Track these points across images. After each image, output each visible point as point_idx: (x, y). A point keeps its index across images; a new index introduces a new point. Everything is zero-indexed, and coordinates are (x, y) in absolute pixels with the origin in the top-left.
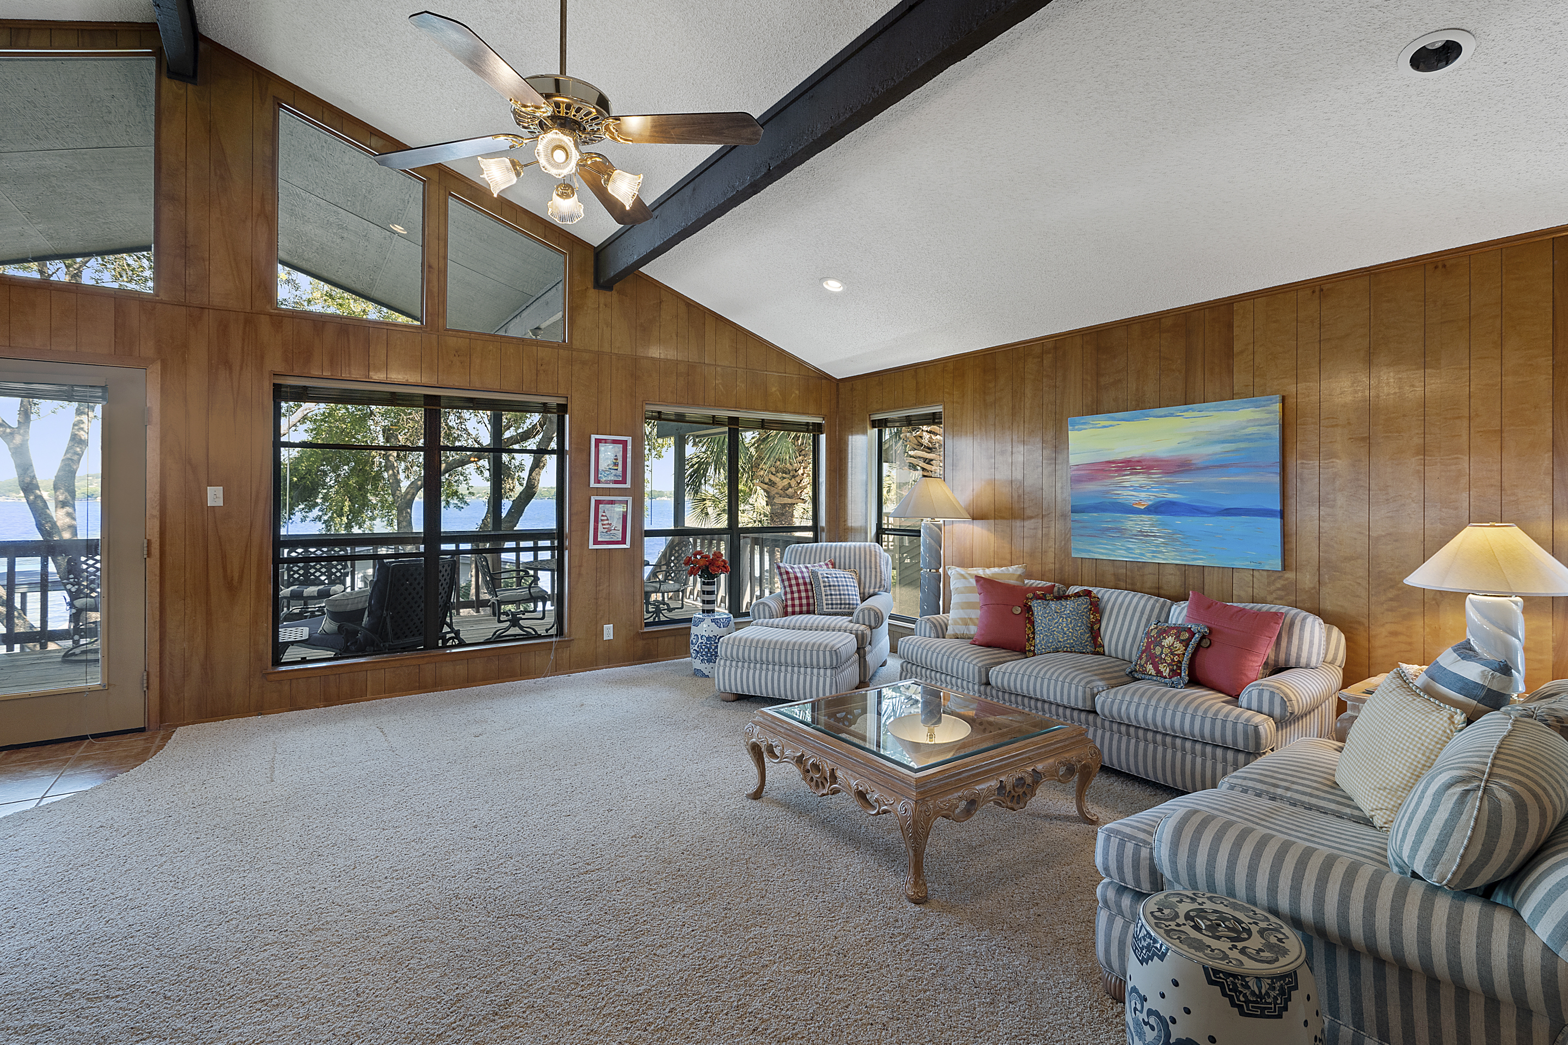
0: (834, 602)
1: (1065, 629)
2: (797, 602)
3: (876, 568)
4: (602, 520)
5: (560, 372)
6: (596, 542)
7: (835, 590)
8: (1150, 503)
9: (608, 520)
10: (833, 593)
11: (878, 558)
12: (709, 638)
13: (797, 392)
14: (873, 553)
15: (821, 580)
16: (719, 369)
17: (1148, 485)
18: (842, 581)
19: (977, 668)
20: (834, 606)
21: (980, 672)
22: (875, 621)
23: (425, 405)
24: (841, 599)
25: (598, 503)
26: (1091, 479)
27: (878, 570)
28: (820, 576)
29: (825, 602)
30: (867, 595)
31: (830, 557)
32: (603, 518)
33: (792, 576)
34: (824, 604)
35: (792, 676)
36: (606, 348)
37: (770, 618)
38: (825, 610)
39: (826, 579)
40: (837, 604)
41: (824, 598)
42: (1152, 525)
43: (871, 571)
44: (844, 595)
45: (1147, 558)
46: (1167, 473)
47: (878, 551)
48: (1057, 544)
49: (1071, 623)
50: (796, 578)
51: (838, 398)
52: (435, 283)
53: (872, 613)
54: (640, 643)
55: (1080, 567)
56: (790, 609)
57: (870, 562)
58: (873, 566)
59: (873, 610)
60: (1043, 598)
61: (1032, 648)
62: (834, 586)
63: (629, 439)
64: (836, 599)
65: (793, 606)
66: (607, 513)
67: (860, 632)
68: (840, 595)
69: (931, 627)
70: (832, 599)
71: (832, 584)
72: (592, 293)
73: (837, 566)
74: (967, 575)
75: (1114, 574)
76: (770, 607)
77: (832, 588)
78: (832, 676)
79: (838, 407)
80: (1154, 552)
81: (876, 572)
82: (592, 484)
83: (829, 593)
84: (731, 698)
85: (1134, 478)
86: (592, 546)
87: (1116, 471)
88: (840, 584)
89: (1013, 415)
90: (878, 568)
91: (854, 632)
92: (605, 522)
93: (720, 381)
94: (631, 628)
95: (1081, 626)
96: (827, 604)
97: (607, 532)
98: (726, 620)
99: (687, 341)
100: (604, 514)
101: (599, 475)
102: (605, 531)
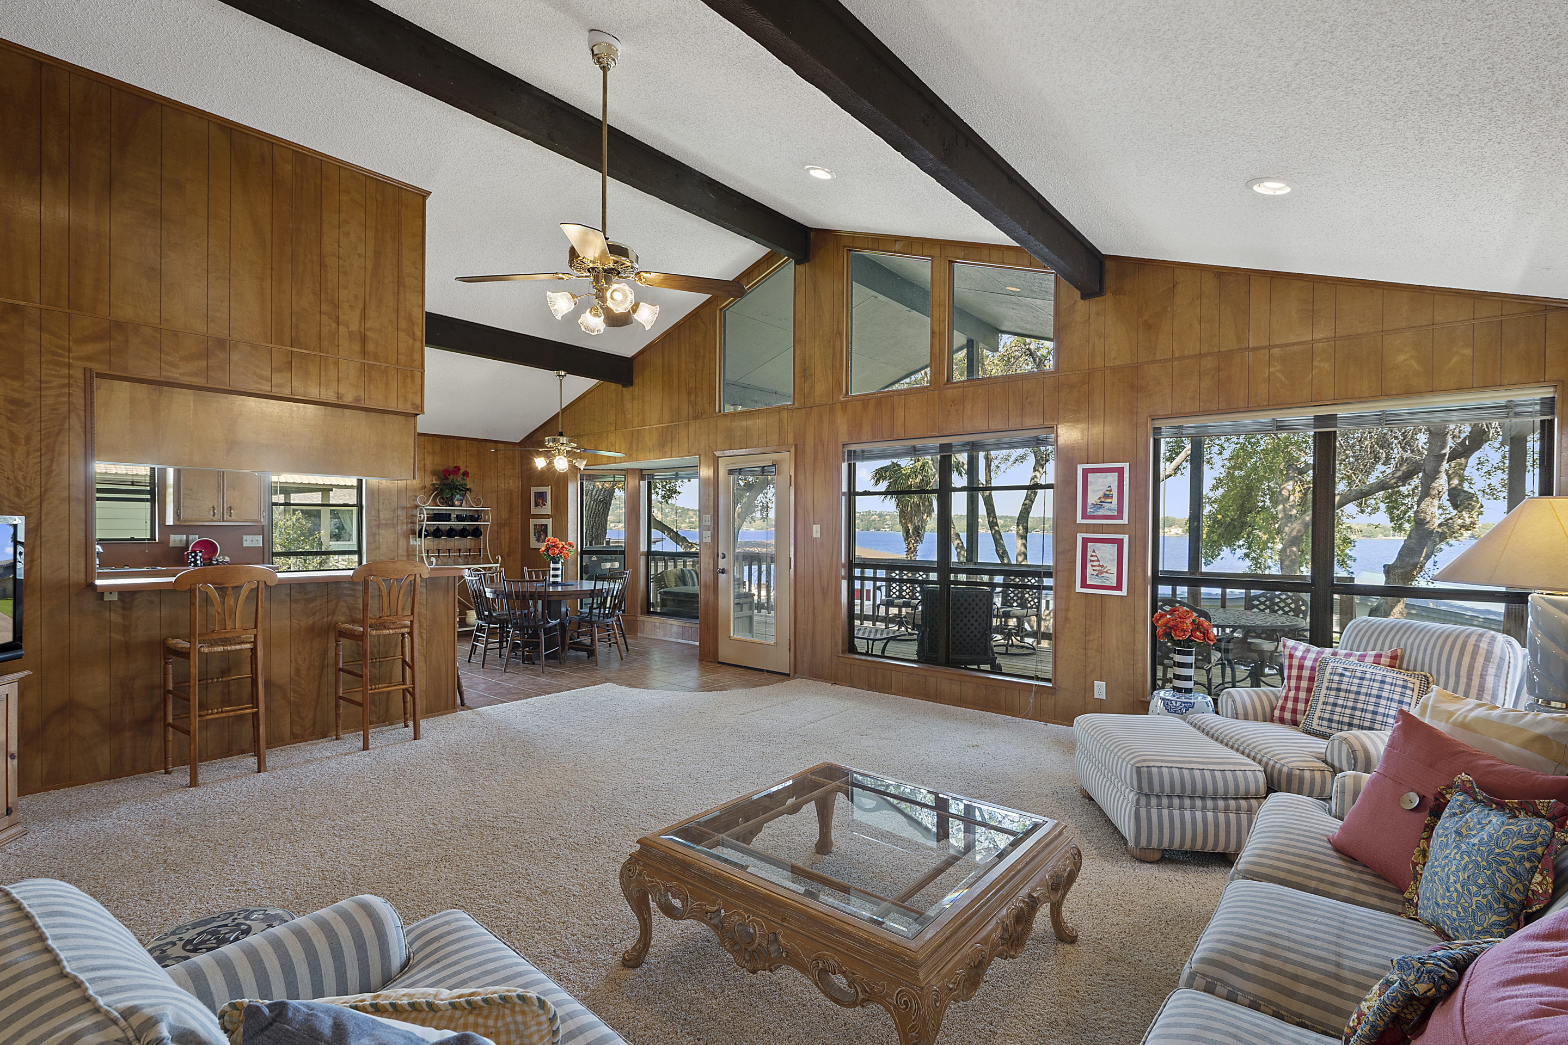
0: (1336, 718)
2: (1289, 704)
4: (1092, 561)
5: (1046, 401)
6: (1084, 585)
7: (1347, 699)
9: (1098, 560)
10: (1340, 702)
11: (1480, 659)
14: (1469, 648)
15: (1327, 676)
18: (1371, 687)
24: (1352, 716)
25: (1085, 541)
28: (1329, 670)
29: (1318, 714)
32: (1093, 559)
33: (1296, 662)
34: (1316, 717)
36: (1099, 362)
38: (1315, 726)
39: (1336, 677)
40: (1340, 723)
41: (1320, 706)
43: (1457, 683)
44: (1363, 710)
47: (1484, 645)
50: (1301, 667)
57: (1459, 664)
58: (1463, 673)
61: (1415, 899)
62: (1348, 691)
63: (1126, 466)
64: (1343, 715)
65: (1283, 709)
66: (1097, 553)
68: (1355, 709)
70: (1333, 712)
72: (1082, 305)
76: (1234, 701)
77: (1342, 694)
82: (1079, 520)
83: (1331, 700)
84: (1085, 793)
86: (1079, 589)
88: (1364, 690)
92: (1095, 564)
93: (1278, 368)
94: (1129, 692)
95: (1483, 887)
96: (1320, 718)
97: (1097, 575)
98: (1181, 705)
99: (1217, 325)
100: (1094, 554)
101: (1089, 510)
102: (1095, 573)
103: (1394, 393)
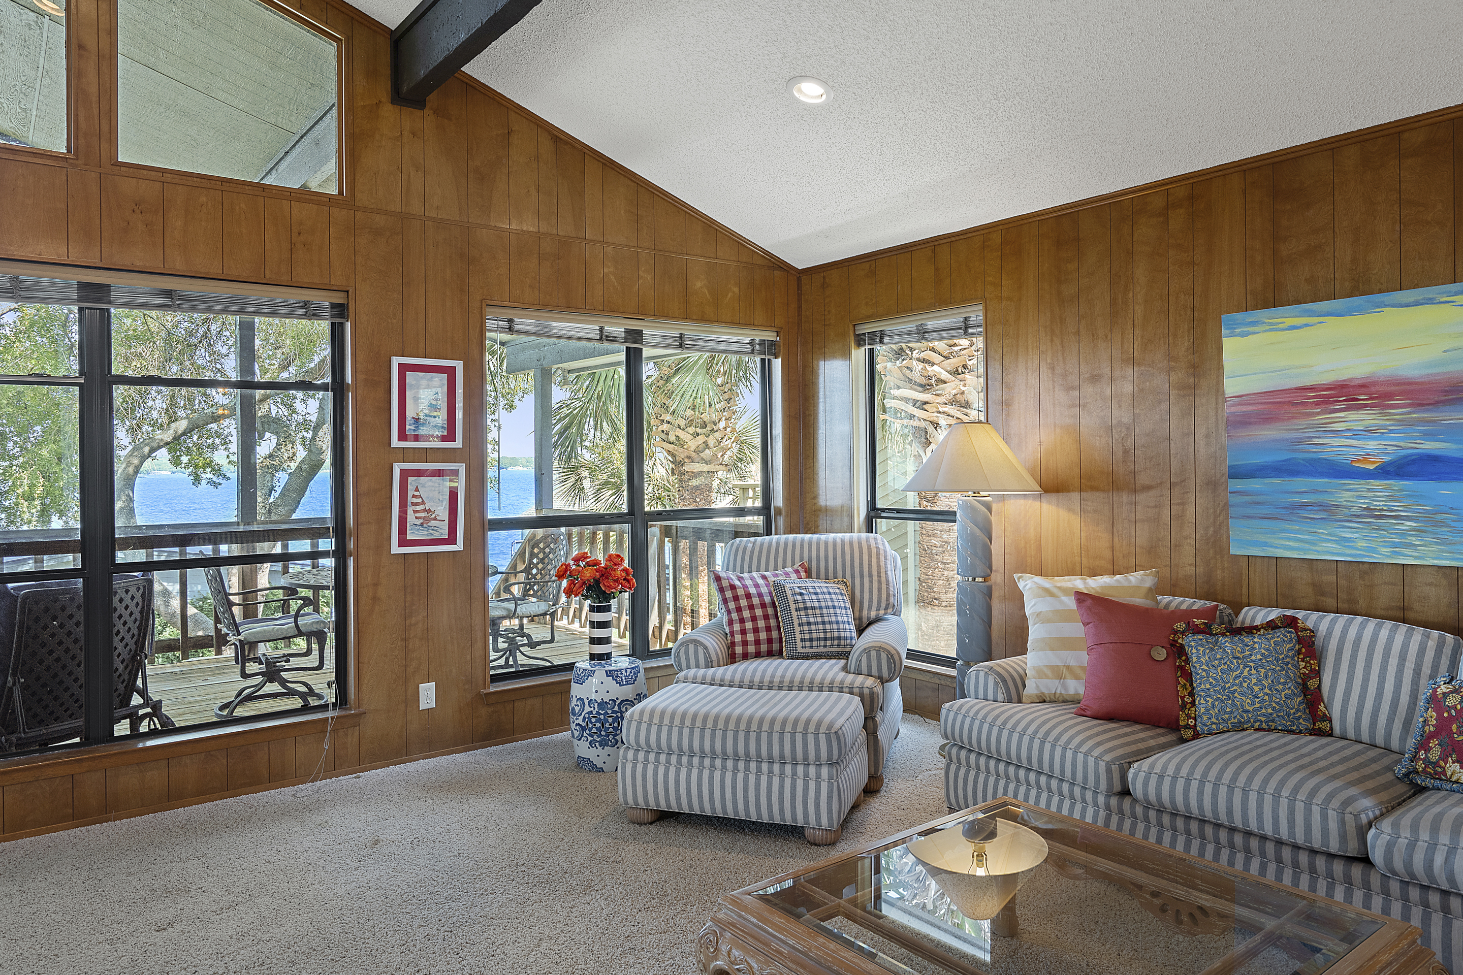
0: (814, 636)
1: (1256, 689)
2: (750, 637)
3: (879, 576)
4: (413, 504)
5: (333, 246)
6: (403, 542)
7: (815, 615)
8: (1387, 458)
9: (423, 503)
10: (812, 620)
11: (882, 559)
12: (602, 705)
13: (736, 290)
14: (874, 551)
15: (791, 598)
16: (609, 249)
17: (1384, 427)
18: (825, 600)
19: (1102, 765)
20: (815, 643)
21: (1109, 771)
22: (889, 669)
23: (80, 300)
24: (825, 631)
25: (405, 474)
26: (1267, 418)
27: (883, 579)
28: (789, 593)
29: (798, 637)
30: (865, 622)
31: (801, 559)
32: (415, 500)
33: (740, 592)
34: (798, 640)
35: (758, 779)
36: (416, 208)
37: (707, 667)
38: (800, 650)
39: (799, 598)
40: (819, 639)
41: (797, 628)
42: (1391, 498)
43: (871, 582)
44: (830, 623)
45: (1383, 555)
46: (1420, 405)
47: (881, 547)
48: (1201, 531)
49: (1266, 677)
50: (748, 596)
51: (799, 300)
52: (91, 77)
53: (884, 656)
54: (484, 711)
55: (1245, 572)
56: (739, 650)
57: (870, 565)
58: (875, 573)
59: (885, 650)
60: (1206, 630)
61: (1191, 722)
62: (813, 608)
63: (459, 365)
64: (818, 631)
65: (745, 643)
66: (422, 492)
67: (866, 691)
68: (824, 623)
69: (996, 683)
70: (810, 631)
71: (809, 604)
72: (389, 111)
73: (814, 574)
74: (1055, 591)
75: (1314, 585)
76: (706, 648)
77: (810, 612)
78: (830, 778)
79: (799, 314)
80: (1395, 545)
81: (880, 582)
82: (395, 443)
83: (804, 620)
84: (647, 817)
85: (1353, 415)
86: (396, 549)
87: (1317, 404)
88: (823, 604)
89: (1113, 315)
90: (883, 575)
91: (856, 690)
92: (418, 508)
93: (611, 270)
94: (467, 687)
95: (1286, 683)
96: (803, 640)
97: (422, 525)
98: (631, 672)
99: (555, 201)
100: (417, 493)
101: (408, 427)
102: (419, 522)
103: (695, 317)
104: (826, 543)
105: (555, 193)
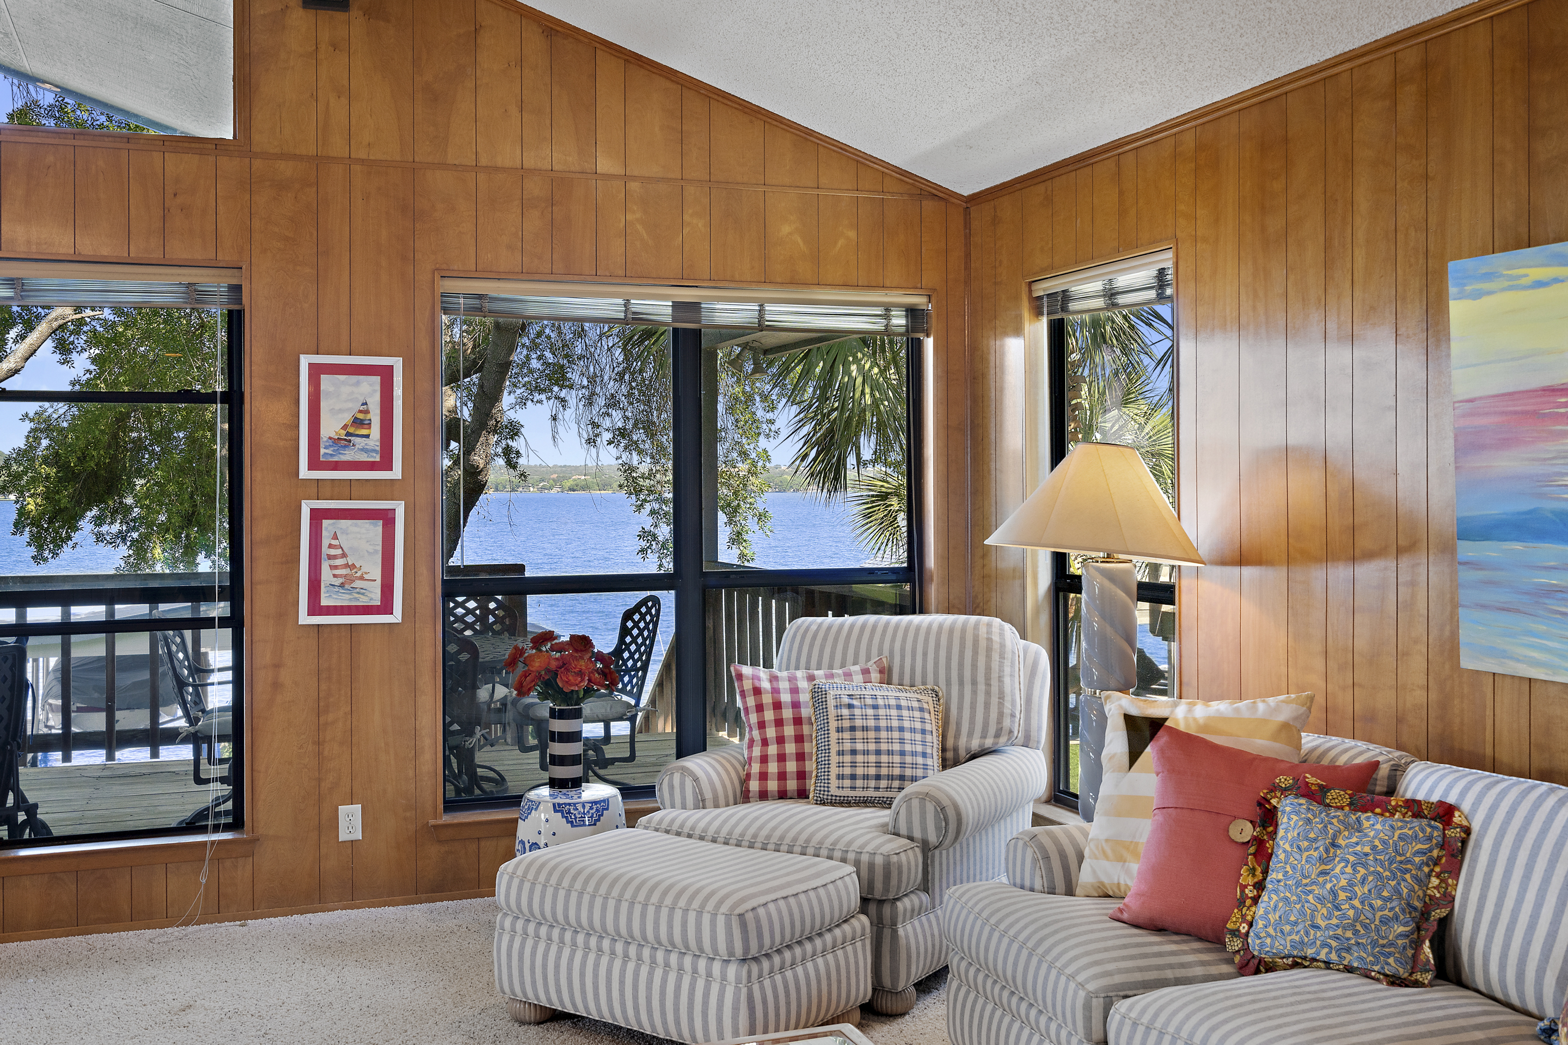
0: (860, 771)
1: (1342, 896)
2: (773, 768)
3: (988, 685)
4: (330, 557)
5: (221, 208)
6: (314, 609)
7: (866, 740)
9: (344, 555)
10: (859, 747)
11: (995, 656)
13: (852, 234)
14: (983, 644)
15: (832, 712)
16: (636, 185)
18: (889, 717)
19: (1082, 994)
20: (859, 783)
21: (1087, 1007)
22: (938, 828)
24: (878, 765)
25: (318, 516)
26: (1503, 441)
27: (995, 689)
28: (831, 703)
29: (834, 771)
30: (962, 753)
31: (880, 652)
32: (333, 552)
33: (767, 699)
34: (834, 776)
35: (651, 974)
36: (338, 147)
37: (696, 807)
38: (834, 791)
39: (845, 712)
40: (866, 777)
41: (834, 759)
43: (974, 692)
44: (889, 753)
47: (996, 638)
48: (1434, 633)
49: (1363, 881)
50: (777, 706)
51: (968, 244)
53: (930, 807)
54: (434, 851)
56: (754, 785)
57: (974, 666)
58: (981, 678)
62: (865, 729)
63: (397, 363)
64: (867, 765)
65: (763, 776)
66: (343, 540)
68: (878, 752)
69: (1035, 860)
70: (854, 765)
71: (858, 723)
72: (300, 18)
73: (895, 678)
76: (696, 780)
77: (859, 734)
78: (738, 981)
79: (967, 267)
81: (988, 693)
82: (304, 472)
83: (847, 746)
84: (530, 1015)
86: (305, 619)
88: (883, 723)
89: (1327, 265)
90: (994, 683)
92: (339, 562)
93: (638, 215)
94: (408, 814)
96: (840, 777)
97: (342, 586)
98: (591, 808)
99: (548, 122)
100: (334, 542)
101: (322, 451)
102: (338, 582)
103: (779, 280)
104: (918, 628)
105: (548, 110)
